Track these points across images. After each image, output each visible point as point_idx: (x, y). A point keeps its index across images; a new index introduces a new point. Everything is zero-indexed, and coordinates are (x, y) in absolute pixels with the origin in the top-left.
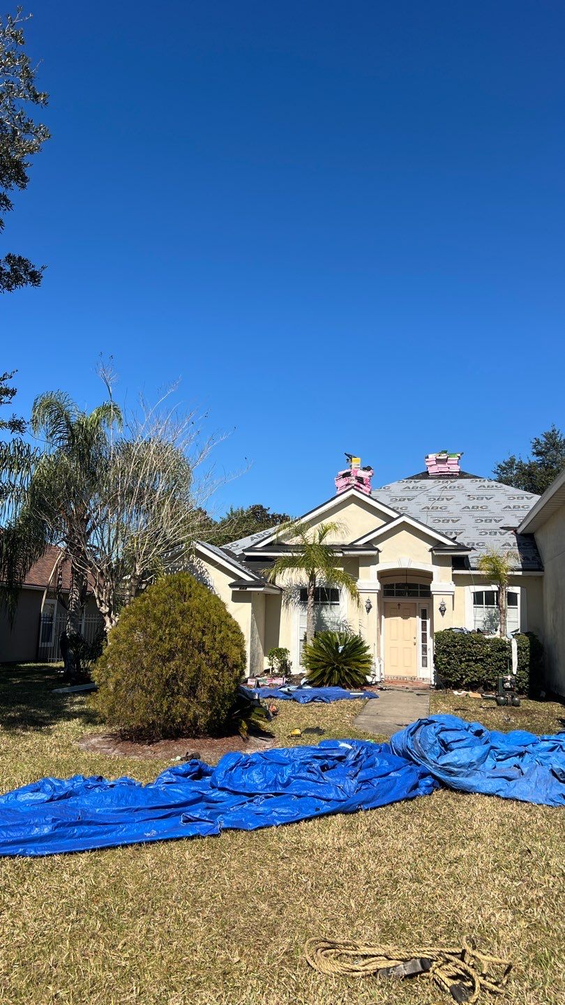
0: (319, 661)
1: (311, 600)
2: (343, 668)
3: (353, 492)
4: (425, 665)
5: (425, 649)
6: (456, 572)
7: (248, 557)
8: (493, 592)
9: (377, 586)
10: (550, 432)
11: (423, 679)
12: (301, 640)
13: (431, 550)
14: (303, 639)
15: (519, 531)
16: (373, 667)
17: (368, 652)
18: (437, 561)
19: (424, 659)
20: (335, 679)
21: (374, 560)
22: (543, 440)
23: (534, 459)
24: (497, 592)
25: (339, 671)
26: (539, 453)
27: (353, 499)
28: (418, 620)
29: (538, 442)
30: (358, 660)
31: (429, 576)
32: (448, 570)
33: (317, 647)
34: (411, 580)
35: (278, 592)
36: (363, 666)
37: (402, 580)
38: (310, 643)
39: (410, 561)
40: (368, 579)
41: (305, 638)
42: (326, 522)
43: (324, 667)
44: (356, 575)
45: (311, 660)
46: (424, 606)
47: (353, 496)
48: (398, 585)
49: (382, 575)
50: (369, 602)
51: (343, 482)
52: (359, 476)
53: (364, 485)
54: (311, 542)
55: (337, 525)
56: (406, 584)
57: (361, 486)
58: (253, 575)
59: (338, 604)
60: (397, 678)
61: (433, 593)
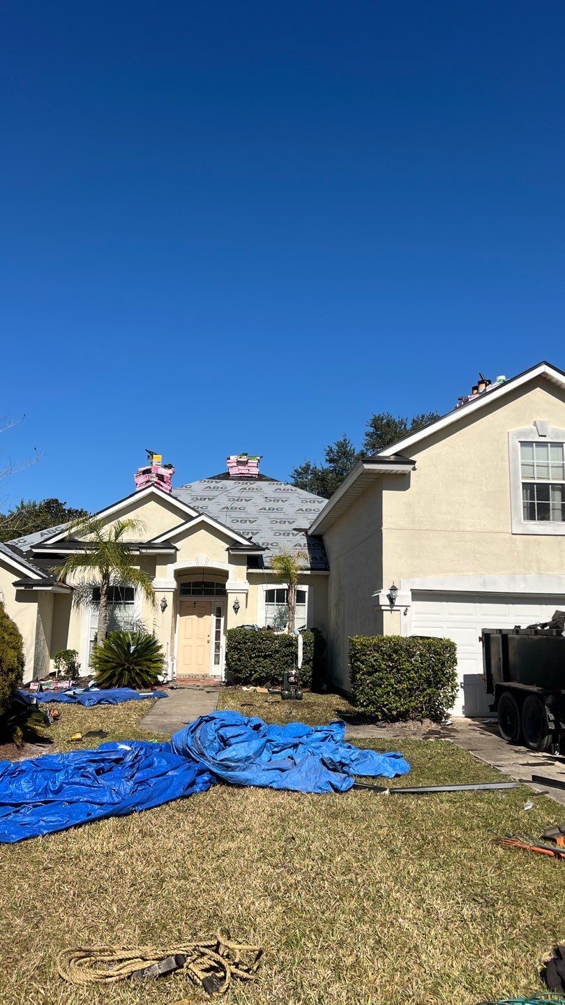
0: (109, 662)
1: (103, 600)
2: (133, 669)
3: (152, 489)
4: (217, 662)
5: (218, 647)
6: (250, 571)
7: (36, 553)
8: (284, 590)
9: (173, 584)
10: (342, 441)
11: (215, 676)
12: (91, 641)
13: (228, 550)
14: (93, 639)
15: (310, 532)
16: (165, 666)
17: (161, 652)
18: (233, 560)
19: (217, 656)
20: (125, 680)
21: (171, 559)
22: (335, 448)
23: (327, 466)
24: (287, 590)
25: (129, 671)
26: (331, 461)
27: (153, 497)
28: (213, 618)
29: (331, 450)
30: (150, 660)
31: (225, 574)
32: (243, 570)
33: (108, 647)
34: (208, 579)
35: (68, 591)
36: (155, 665)
37: (199, 579)
38: (101, 644)
39: (207, 560)
40: (165, 578)
41: (96, 639)
42: (124, 519)
43: (113, 668)
44: (152, 574)
45: (100, 661)
46: (219, 605)
47: (153, 493)
48: (196, 584)
49: (179, 574)
50: (164, 601)
51: (142, 479)
52: (159, 473)
53: (165, 482)
54: (106, 539)
55: (134, 523)
56: (203, 583)
57: (162, 483)
58: (41, 573)
59: (133, 604)
60: (189, 676)
61: (228, 591)
